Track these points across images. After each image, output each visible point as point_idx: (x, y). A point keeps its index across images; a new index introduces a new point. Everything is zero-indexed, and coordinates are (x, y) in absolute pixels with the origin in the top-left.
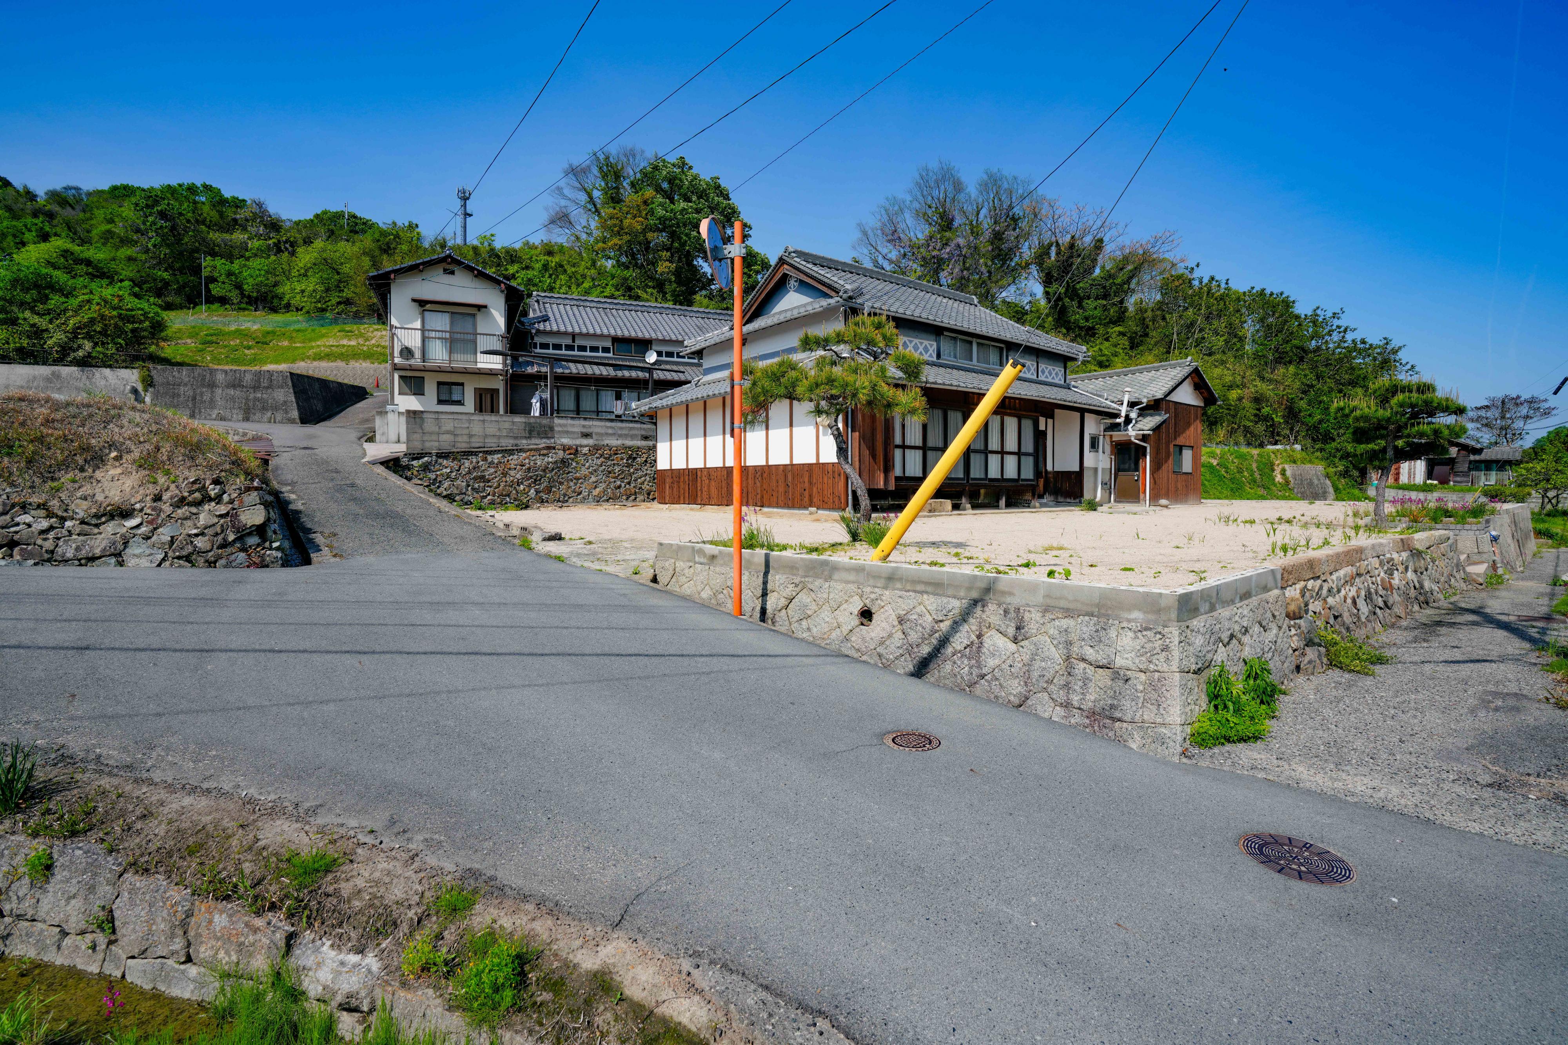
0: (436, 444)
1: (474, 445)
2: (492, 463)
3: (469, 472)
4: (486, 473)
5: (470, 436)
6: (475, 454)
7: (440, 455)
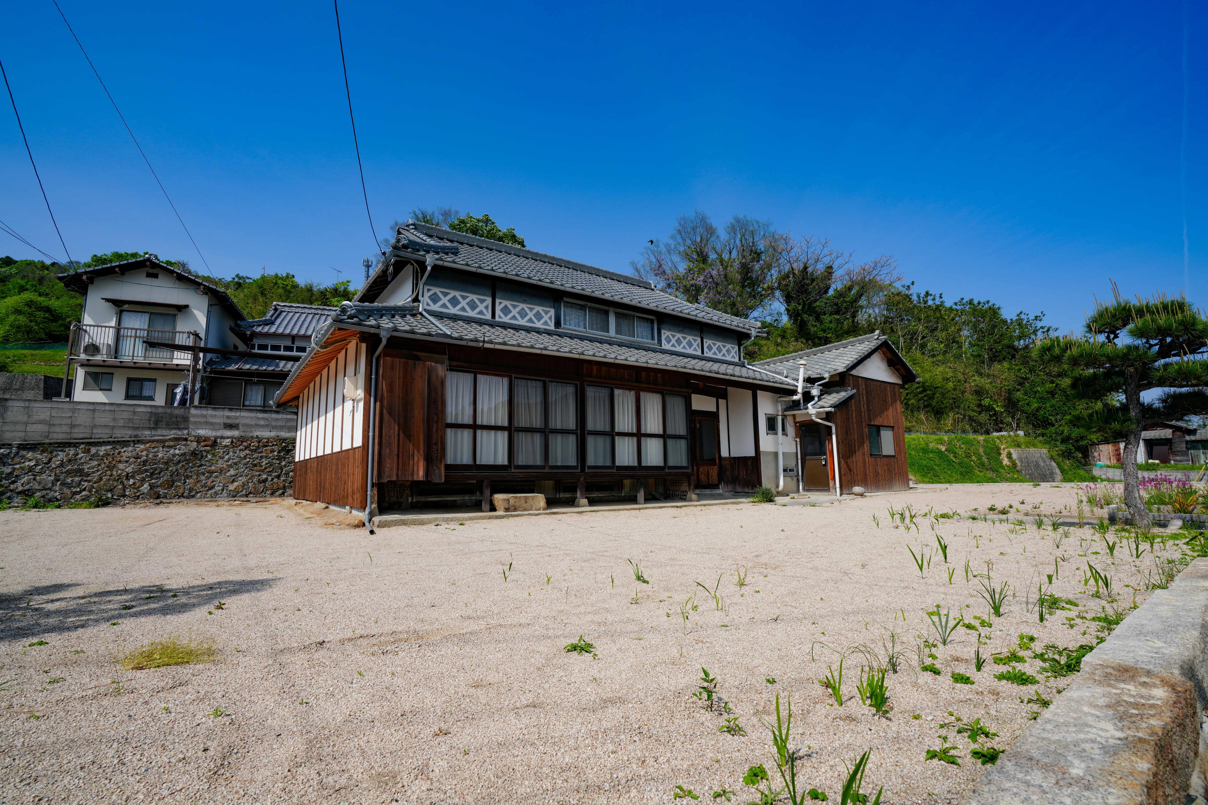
0: (22, 434)
1: (76, 436)
2: (97, 454)
3: (62, 465)
4: (86, 467)
5: (72, 426)
6: (75, 445)
7: (23, 447)
